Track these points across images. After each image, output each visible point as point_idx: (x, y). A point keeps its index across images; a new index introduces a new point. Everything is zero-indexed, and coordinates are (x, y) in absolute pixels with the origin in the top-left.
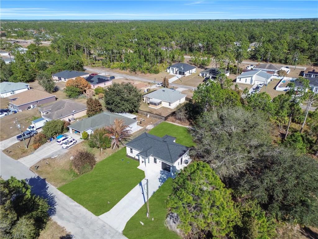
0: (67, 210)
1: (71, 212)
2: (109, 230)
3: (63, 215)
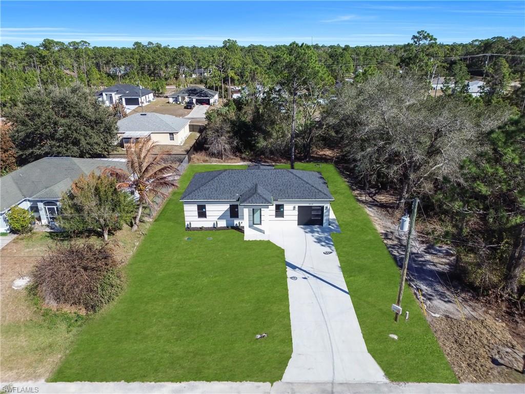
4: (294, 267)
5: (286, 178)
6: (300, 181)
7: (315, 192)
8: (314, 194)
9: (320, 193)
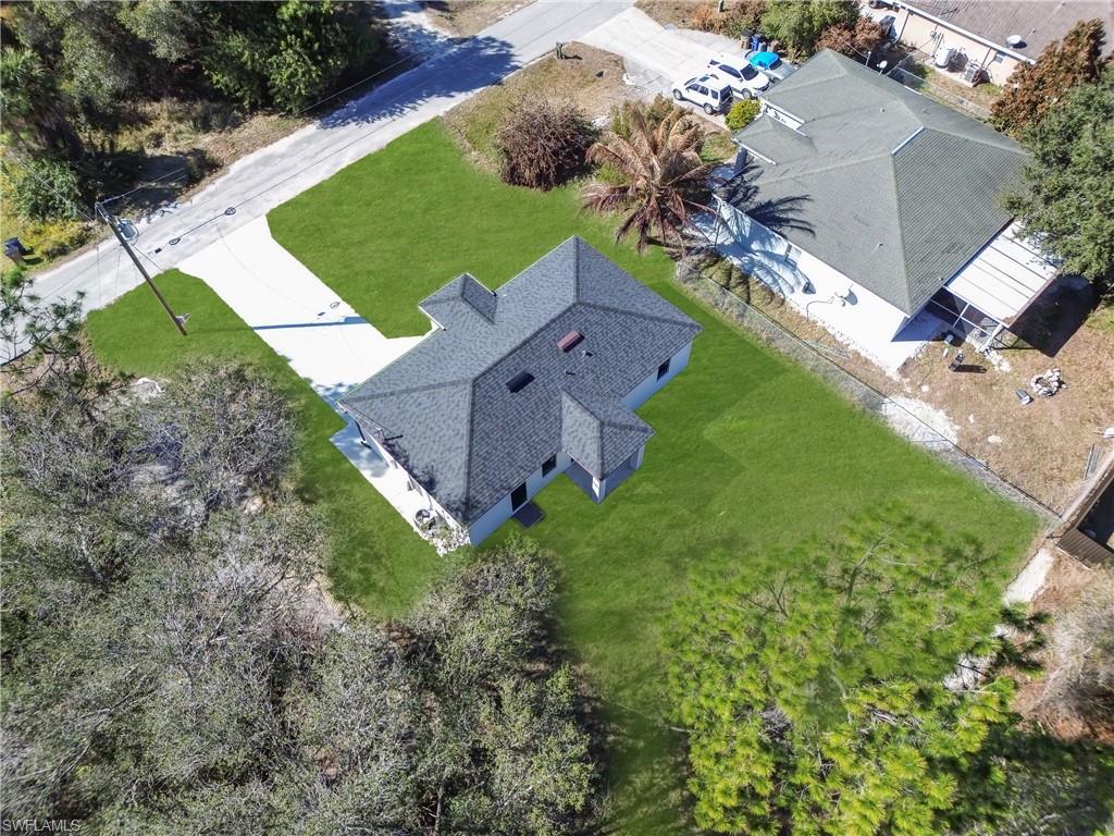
4: (348, 321)
5: (455, 369)
6: (423, 382)
7: (379, 388)
8: (379, 385)
9: (369, 393)
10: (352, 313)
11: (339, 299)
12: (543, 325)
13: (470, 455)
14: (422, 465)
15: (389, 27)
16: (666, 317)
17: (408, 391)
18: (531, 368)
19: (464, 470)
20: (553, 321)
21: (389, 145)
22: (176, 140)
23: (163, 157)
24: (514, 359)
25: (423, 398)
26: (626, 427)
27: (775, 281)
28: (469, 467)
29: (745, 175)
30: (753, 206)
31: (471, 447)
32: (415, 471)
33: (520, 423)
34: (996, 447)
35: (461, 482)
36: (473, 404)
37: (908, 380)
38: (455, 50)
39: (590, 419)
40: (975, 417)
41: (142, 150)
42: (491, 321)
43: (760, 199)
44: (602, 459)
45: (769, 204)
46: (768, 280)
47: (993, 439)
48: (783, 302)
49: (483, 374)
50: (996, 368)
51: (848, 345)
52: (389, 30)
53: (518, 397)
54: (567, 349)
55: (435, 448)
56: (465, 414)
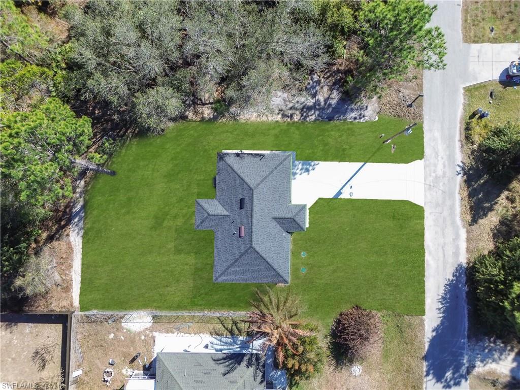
0: (444, 256)
1: (443, 247)
2: (431, 176)
3: (453, 253)
10: (342, 196)
11: (353, 197)
12: (253, 227)
13: (234, 170)
14: (246, 158)
15: (509, 348)
16: (226, 273)
17: (272, 172)
18: (243, 211)
19: (232, 165)
20: (252, 232)
21: (424, 281)
22: (505, 207)
23: (499, 196)
24: (250, 208)
25: (264, 174)
26: (203, 221)
27: (221, 341)
28: (231, 167)
29: (261, 374)
30: (245, 358)
31: (235, 172)
32: (246, 155)
33: (231, 193)
34: (110, 333)
35: (229, 162)
36: (246, 183)
37: (150, 336)
38: (465, 361)
39: (213, 213)
40: (122, 339)
41: (509, 190)
42: (275, 218)
43: (244, 364)
44: (200, 206)
45: (239, 364)
46: (224, 339)
47: (112, 336)
48: (211, 334)
49: (252, 194)
50: (127, 368)
51: (178, 334)
52: (506, 346)
53: (238, 199)
54: (240, 228)
55: (246, 164)
56: (246, 179)
